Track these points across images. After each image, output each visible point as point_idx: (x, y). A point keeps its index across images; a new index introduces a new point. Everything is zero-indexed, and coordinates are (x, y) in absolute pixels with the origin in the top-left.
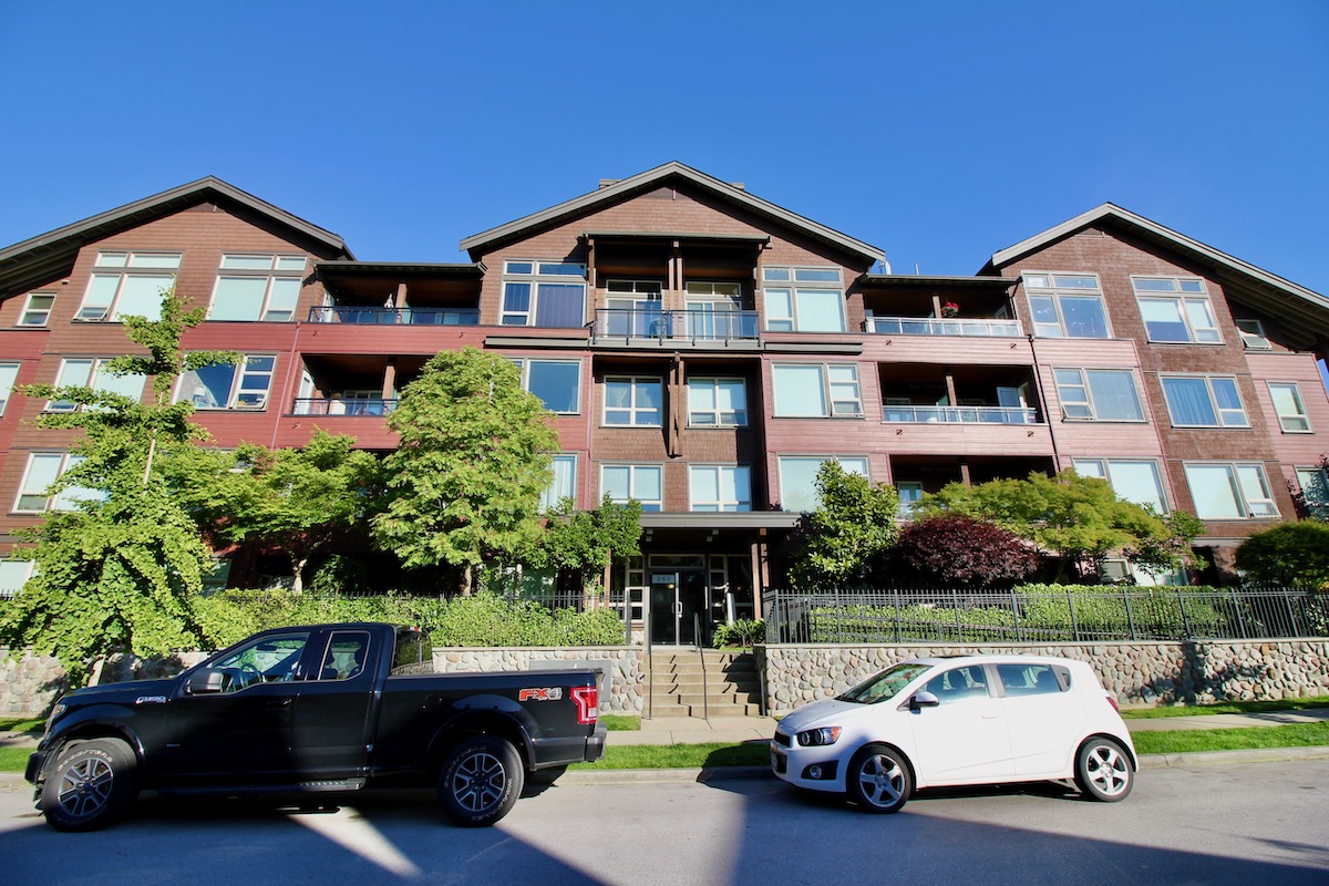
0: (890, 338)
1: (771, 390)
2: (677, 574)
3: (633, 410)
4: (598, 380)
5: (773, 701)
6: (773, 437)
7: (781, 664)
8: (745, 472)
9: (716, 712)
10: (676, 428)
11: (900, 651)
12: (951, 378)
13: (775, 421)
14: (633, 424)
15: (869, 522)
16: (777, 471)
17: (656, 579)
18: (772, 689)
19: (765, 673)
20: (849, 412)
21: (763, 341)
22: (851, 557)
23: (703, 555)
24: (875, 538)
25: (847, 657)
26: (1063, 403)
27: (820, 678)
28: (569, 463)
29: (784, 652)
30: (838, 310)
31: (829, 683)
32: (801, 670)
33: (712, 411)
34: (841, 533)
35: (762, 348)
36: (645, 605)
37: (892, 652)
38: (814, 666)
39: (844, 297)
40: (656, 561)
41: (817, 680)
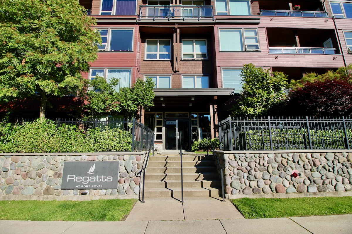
0: (271, 17)
1: (219, 41)
2: (177, 121)
3: (158, 53)
4: (143, 41)
5: (229, 189)
6: (219, 61)
7: (235, 164)
8: (207, 78)
9: (190, 194)
10: (176, 60)
11: (315, 155)
12: (298, 36)
13: (221, 53)
14: (158, 59)
15: (271, 89)
16: (221, 75)
17: (168, 123)
18: (228, 181)
19: (224, 170)
20: (254, 49)
21: (215, 18)
22: (261, 107)
23: (188, 113)
24: (274, 98)
25: (279, 159)
26: (348, 46)
27: (261, 173)
28: (129, 73)
29: (237, 155)
30: (247, 8)
31: (267, 176)
32: (249, 168)
33: (192, 53)
34: (257, 95)
35: (214, 22)
36: (163, 133)
37: (309, 155)
38: (257, 165)
39: (250, 3)
40: (168, 115)
41: (259, 175)
